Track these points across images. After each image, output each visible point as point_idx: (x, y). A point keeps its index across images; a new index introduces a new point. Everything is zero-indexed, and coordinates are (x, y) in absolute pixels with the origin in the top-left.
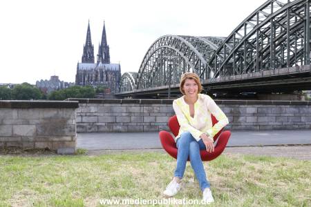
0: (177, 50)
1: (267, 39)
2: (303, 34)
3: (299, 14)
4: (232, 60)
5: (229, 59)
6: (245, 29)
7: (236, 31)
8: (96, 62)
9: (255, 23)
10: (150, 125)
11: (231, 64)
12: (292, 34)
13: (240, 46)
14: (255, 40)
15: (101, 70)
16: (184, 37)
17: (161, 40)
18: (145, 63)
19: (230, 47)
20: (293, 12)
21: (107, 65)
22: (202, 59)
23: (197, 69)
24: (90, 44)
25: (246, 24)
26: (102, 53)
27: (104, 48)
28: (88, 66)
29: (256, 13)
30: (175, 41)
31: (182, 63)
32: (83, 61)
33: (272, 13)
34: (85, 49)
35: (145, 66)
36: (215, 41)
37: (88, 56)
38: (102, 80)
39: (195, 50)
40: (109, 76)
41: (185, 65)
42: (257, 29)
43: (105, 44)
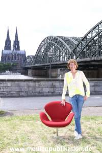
0: (56, 44)
4: (85, 50)
5: (83, 49)
6: (92, 34)
7: (87, 35)
9: (97, 31)
10: (39, 93)
11: (85, 52)
13: (89, 43)
14: (97, 40)
15: (15, 54)
16: (60, 37)
17: (47, 38)
18: (39, 51)
19: (84, 43)
21: (18, 51)
22: (69, 49)
23: (67, 54)
25: (92, 31)
26: (15, 45)
27: (17, 42)
28: (8, 52)
29: (98, 25)
30: (55, 39)
32: (5, 49)
34: (6, 42)
36: (76, 39)
37: (8, 46)
38: (15, 59)
39: (65, 44)
40: (20, 57)
41: (60, 52)
42: (98, 34)
43: (18, 40)
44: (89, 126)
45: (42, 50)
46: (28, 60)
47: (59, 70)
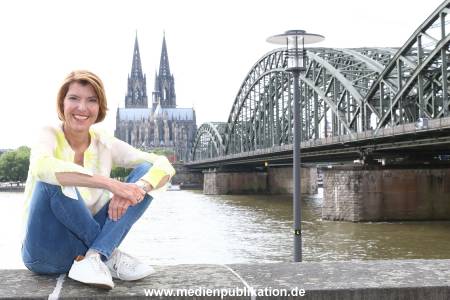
4: (414, 91)
5: (409, 89)
6: (443, 24)
8: (150, 105)
15: (160, 120)
18: (240, 104)
21: (170, 111)
22: (352, 90)
23: (343, 111)
24: (140, 73)
25: (444, 15)
26: (160, 90)
27: (165, 79)
28: (136, 114)
31: (312, 101)
32: (126, 107)
34: (131, 83)
35: (240, 109)
36: (376, 55)
37: (135, 95)
38: (162, 138)
39: (337, 73)
40: (175, 130)
41: (317, 105)
43: (168, 72)
45: (255, 97)
46: (205, 139)
47: (313, 171)
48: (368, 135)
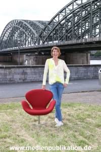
0: (21, 28)
1: (70, 23)
2: (89, 20)
3: (87, 10)
4: (52, 34)
5: (50, 34)
6: (59, 17)
7: (54, 18)
9: (64, 14)
10: (10, 80)
11: (51, 36)
12: (83, 20)
13: (56, 27)
14: (64, 23)
16: (25, 21)
17: (12, 22)
19: (50, 27)
20: (84, 8)
22: (35, 33)
23: (33, 39)
25: (59, 15)
29: (64, 9)
30: (20, 23)
33: (73, 9)
36: (43, 23)
39: (31, 28)
41: (26, 36)
42: (65, 17)
44: (68, 113)
45: (7, 35)
47: (25, 56)
48: (39, 46)
